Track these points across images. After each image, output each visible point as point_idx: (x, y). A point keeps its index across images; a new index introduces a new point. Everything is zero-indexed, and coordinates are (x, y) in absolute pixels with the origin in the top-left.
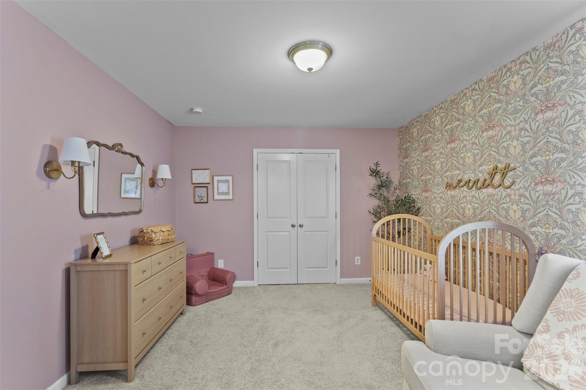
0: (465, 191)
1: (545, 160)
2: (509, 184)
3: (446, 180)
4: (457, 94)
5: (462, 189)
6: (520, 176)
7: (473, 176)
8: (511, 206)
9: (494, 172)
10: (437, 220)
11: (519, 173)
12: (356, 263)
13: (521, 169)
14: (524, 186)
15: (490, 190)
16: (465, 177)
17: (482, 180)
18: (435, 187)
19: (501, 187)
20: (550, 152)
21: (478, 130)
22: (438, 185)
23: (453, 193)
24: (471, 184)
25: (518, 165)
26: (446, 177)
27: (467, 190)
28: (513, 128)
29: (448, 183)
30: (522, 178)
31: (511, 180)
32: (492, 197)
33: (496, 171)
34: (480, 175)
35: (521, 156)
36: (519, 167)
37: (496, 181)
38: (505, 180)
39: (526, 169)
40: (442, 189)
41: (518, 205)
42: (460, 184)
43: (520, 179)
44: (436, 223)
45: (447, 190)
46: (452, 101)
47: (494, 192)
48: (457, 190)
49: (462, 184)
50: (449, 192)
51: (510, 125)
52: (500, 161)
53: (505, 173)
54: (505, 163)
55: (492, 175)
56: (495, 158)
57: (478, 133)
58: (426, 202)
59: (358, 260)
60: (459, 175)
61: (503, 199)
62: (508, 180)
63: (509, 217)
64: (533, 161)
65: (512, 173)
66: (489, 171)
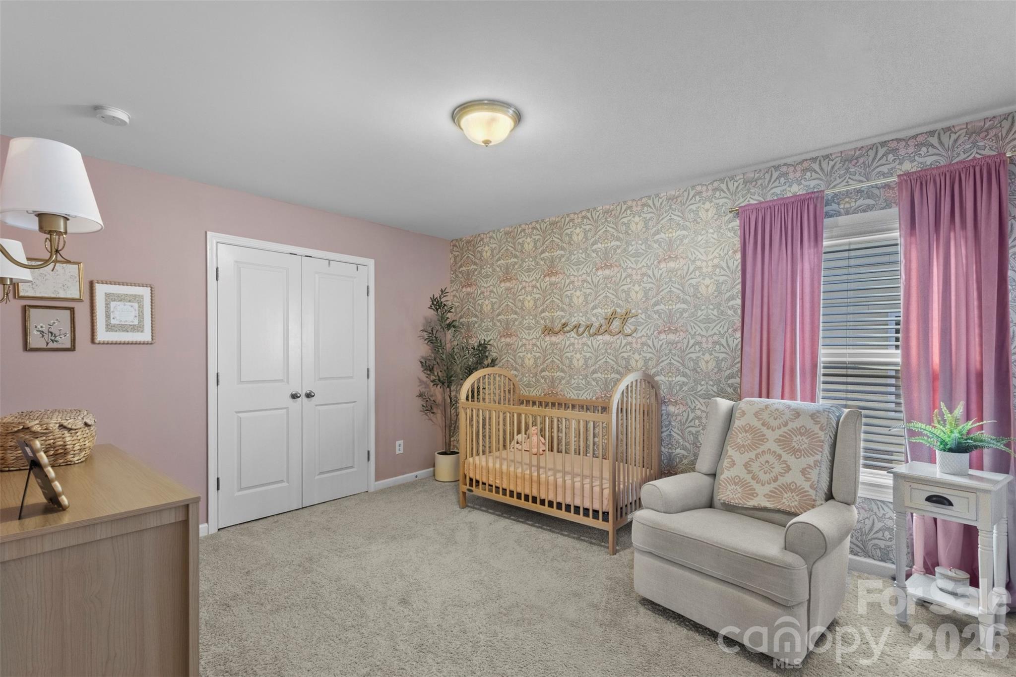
0: (573, 337)
1: (668, 309)
2: (630, 331)
3: (542, 322)
4: (561, 217)
5: (568, 335)
6: (643, 324)
7: (584, 319)
8: (632, 355)
9: (612, 317)
10: (527, 375)
11: (641, 320)
12: (398, 452)
13: (643, 316)
14: (647, 334)
15: (607, 337)
16: (573, 321)
17: (596, 325)
18: (525, 331)
19: (620, 334)
20: (673, 301)
21: (591, 267)
22: (529, 328)
23: (554, 339)
24: (581, 330)
25: (640, 311)
26: (543, 318)
27: (576, 336)
28: (635, 271)
29: (546, 327)
30: (644, 325)
31: (633, 328)
32: (610, 345)
33: (615, 316)
34: (594, 319)
35: (644, 302)
36: (641, 314)
37: (614, 327)
38: (625, 326)
39: (649, 317)
40: (537, 333)
41: (640, 354)
42: (565, 329)
43: (643, 327)
44: (525, 379)
45: (545, 336)
46: (552, 224)
47: (612, 340)
48: (560, 336)
49: (568, 328)
50: (547, 338)
51: (630, 267)
52: (619, 306)
53: (626, 319)
54: (625, 308)
55: (610, 320)
56: (612, 302)
57: (591, 269)
58: (507, 350)
59: (400, 446)
60: (563, 317)
61: (623, 348)
62: (628, 326)
63: (630, 367)
64: (655, 309)
65: (633, 319)
66: (606, 315)
